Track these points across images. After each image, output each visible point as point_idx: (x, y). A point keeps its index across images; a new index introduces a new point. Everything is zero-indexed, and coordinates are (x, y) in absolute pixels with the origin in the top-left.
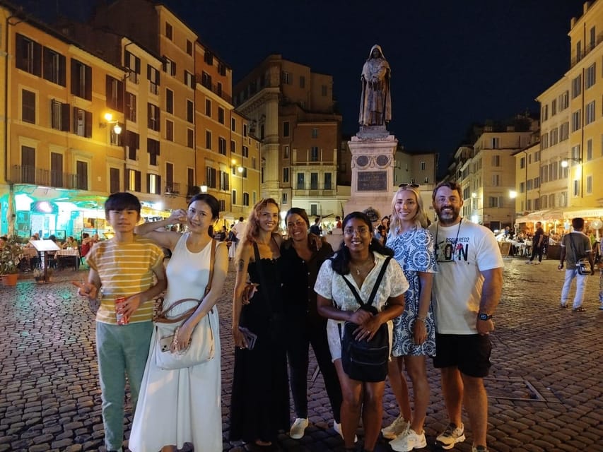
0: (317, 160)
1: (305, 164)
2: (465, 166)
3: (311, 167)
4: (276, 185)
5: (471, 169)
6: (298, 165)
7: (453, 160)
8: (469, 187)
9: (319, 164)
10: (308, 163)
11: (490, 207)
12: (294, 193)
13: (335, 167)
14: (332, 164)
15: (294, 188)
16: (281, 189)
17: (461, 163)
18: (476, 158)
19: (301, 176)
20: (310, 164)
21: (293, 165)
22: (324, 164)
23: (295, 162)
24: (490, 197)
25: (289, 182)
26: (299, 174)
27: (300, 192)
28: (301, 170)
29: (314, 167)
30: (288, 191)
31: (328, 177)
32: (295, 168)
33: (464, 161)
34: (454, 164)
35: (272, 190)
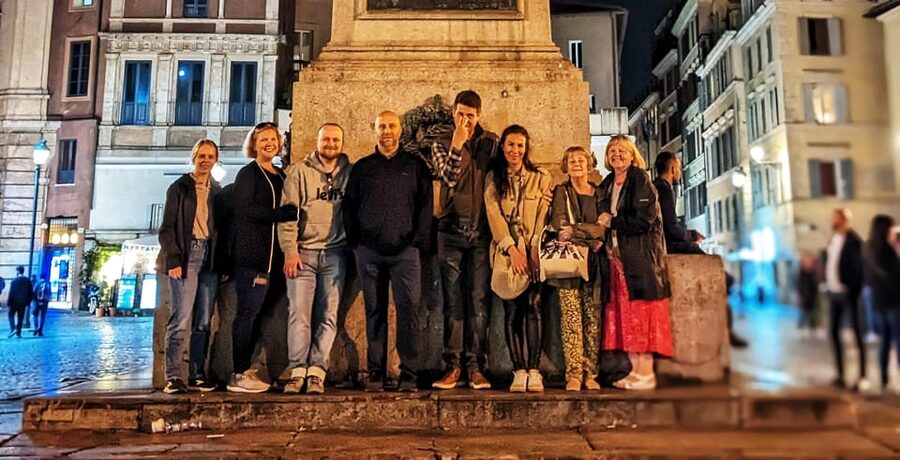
0: (202, 14)
1: (158, 29)
2: (713, 58)
3: (180, 39)
4: (37, 107)
5: (738, 68)
6: (128, 29)
7: (668, 42)
8: (731, 130)
9: (211, 29)
10: (168, 23)
11: (815, 196)
12: (105, 138)
13: (271, 42)
14: (260, 30)
15: (107, 117)
16: (57, 125)
17: (694, 50)
18: (751, 27)
19: (137, 75)
20: (177, 29)
21: (107, 30)
22: (230, 29)
23: (116, 20)
24: (812, 163)
25: (88, 97)
26: (131, 67)
27: (133, 134)
28: (141, 49)
29: (192, 39)
30: (82, 131)
31: (243, 76)
32: (115, 41)
33: (709, 41)
34: (673, 55)
35: (19, 125)
